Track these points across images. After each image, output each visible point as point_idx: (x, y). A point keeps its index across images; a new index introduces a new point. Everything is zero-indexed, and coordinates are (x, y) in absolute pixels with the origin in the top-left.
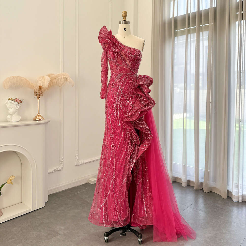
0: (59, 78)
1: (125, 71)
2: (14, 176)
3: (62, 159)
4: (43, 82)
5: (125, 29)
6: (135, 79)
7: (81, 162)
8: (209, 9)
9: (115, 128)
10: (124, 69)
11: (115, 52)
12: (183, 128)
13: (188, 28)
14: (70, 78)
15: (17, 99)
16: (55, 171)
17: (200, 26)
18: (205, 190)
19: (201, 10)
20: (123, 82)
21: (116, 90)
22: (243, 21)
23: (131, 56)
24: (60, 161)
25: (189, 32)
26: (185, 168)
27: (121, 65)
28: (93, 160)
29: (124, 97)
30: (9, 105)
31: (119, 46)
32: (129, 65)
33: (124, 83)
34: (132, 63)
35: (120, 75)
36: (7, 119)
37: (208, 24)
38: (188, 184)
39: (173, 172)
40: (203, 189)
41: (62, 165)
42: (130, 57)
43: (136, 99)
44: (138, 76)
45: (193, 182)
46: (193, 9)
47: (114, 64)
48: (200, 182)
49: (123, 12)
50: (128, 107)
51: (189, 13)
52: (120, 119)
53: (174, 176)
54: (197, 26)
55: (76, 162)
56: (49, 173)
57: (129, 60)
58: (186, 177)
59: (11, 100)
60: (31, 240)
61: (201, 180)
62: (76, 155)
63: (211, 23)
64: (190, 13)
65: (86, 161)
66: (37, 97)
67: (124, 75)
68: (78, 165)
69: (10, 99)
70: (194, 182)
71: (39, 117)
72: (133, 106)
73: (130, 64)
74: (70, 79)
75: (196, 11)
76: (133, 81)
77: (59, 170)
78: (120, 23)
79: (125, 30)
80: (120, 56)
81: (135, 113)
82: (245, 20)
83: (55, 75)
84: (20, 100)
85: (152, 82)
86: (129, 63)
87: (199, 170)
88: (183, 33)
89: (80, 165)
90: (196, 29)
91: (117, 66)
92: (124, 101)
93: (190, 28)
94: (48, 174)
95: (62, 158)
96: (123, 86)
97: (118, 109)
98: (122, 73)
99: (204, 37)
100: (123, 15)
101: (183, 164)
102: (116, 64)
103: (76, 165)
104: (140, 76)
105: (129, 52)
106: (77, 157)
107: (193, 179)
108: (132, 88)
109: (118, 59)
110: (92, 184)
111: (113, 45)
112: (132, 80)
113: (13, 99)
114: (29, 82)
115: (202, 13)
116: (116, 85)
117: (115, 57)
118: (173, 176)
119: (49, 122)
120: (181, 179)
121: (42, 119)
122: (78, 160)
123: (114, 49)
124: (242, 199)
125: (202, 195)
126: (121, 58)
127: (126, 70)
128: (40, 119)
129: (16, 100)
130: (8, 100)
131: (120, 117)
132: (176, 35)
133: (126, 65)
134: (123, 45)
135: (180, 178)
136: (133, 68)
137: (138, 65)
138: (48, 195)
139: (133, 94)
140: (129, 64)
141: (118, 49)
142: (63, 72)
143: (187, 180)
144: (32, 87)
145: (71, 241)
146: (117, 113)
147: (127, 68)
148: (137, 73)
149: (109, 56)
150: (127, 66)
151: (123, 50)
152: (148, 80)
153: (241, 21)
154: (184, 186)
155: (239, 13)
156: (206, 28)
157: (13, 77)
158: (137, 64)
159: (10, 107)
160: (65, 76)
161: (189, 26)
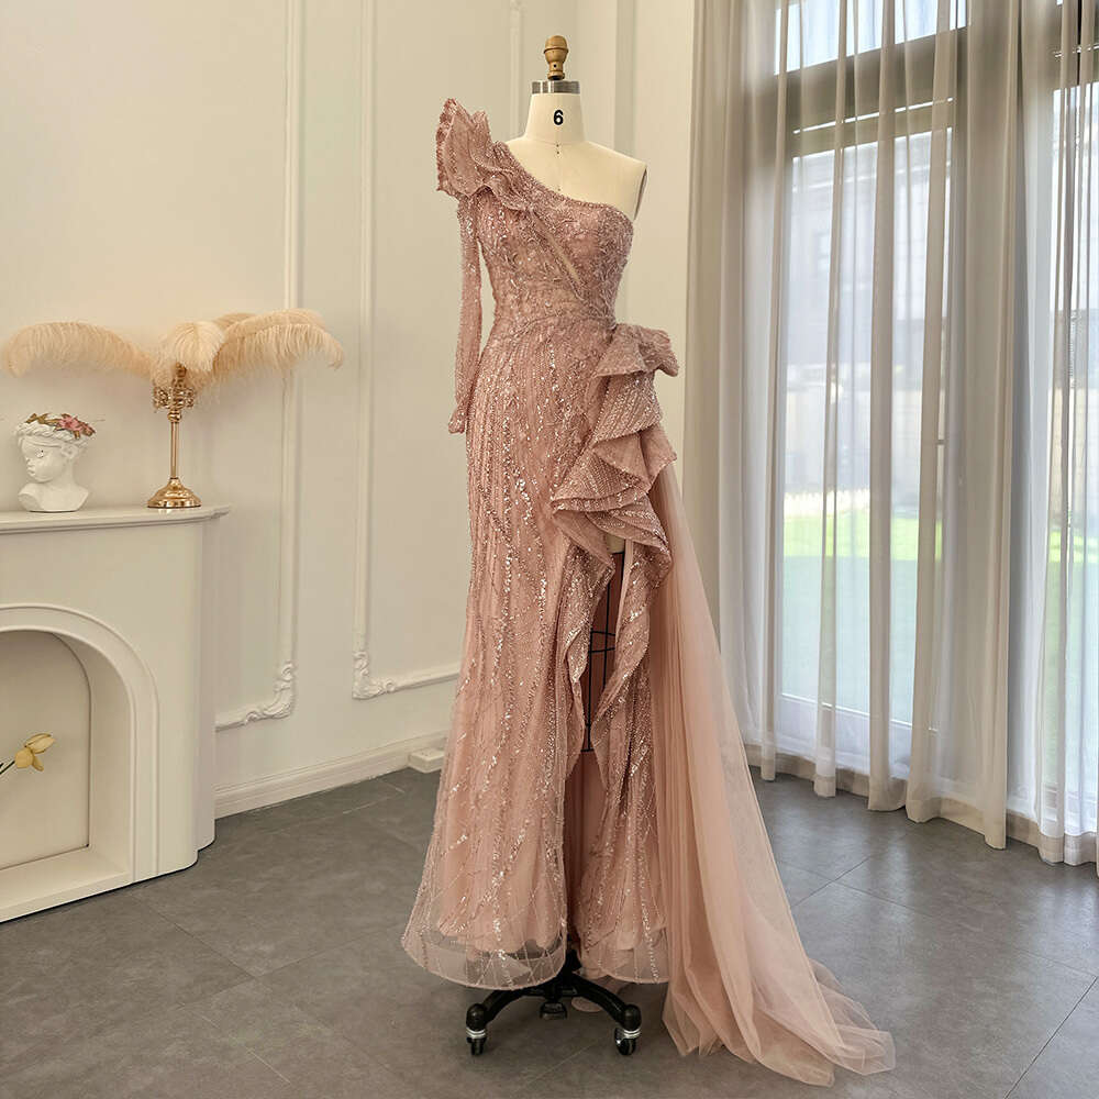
0: (273, 331)
2: (49, 736)
3: (291, 671)
4: (189, 350)
5: (558, 114)
7: (379, 683)
8: (934, 36)
12: (821, 554)
13: (848, 121)
14: (322, 331)
15: (68, 420)
16: (252, 720)
17: (897, 110)
18: (915, 813)
19: (903, 41)
22: (1078, 88)
24: (279, 679)
25: (849, 136)
26: (828, 717)
28: (433, 676)
30: (28, 444)
36: (20, 499)
37: (931, 103)
38: (841, 787)
39: (779, 735)
40: (904, 807)
41: (287, 696)
45: (864, 779)
46: (866, 39)
48: (894, 778)
49: (550, 42)
51: (848, 55)
53: (782, 749)
54: (883, 113)
55: (356, 684)
56: (220, 729)
58: (834, 757)
59: (42, 420)
60: (112, 1002)
61: (898, 771)
62: (357, 655)
63: (942, 99)
64: (853, 57)
65: (401, 683)
66: (164, 411)
68: (367, 698)
69: (34, 417)
70: (867, 777)
71: (176, 495)
74: (326, 336)
75: (878, 45)
77: (272, 717)
78: (535, 89)
79: (559, 120)
82: (1088, 86)
83: (253, 319)
84: (81, 424)
87: (891, 726)
88: (822, 142)
89: (375, 696)
90: (877, 125)
93: (853, 119)
94: (217, 731)
95: (290, 665)
99: (915, 169)
100: (552, 54)
101: (820, 702)
103: (355, 696)
106: (360, 662)
107: (862, 765)
110: (424, 771)
113: (50, 418)
114: (129, 347)
115: (903, 54)
118: (779, 751)
119: (224, 514)
120: (811, 765)
121: (188, 504)
122: (364, 675)
124: (1082, 855)
125: (898, 834)
128: (179, 501)
129: (63, 424)
130: (28, 422)
132: (793, 148)
135: (808, 759)
138: (216, 820)
143: (837, 770)
144: (141, 369)
145: (301, 1005)
153: (1073, 89)
154: (826, 795)
155: (1062, 54)
156: (922, 121)
157: (51, 325)
159: (34, 453)
160: (298, 325)
161: (849, 112)
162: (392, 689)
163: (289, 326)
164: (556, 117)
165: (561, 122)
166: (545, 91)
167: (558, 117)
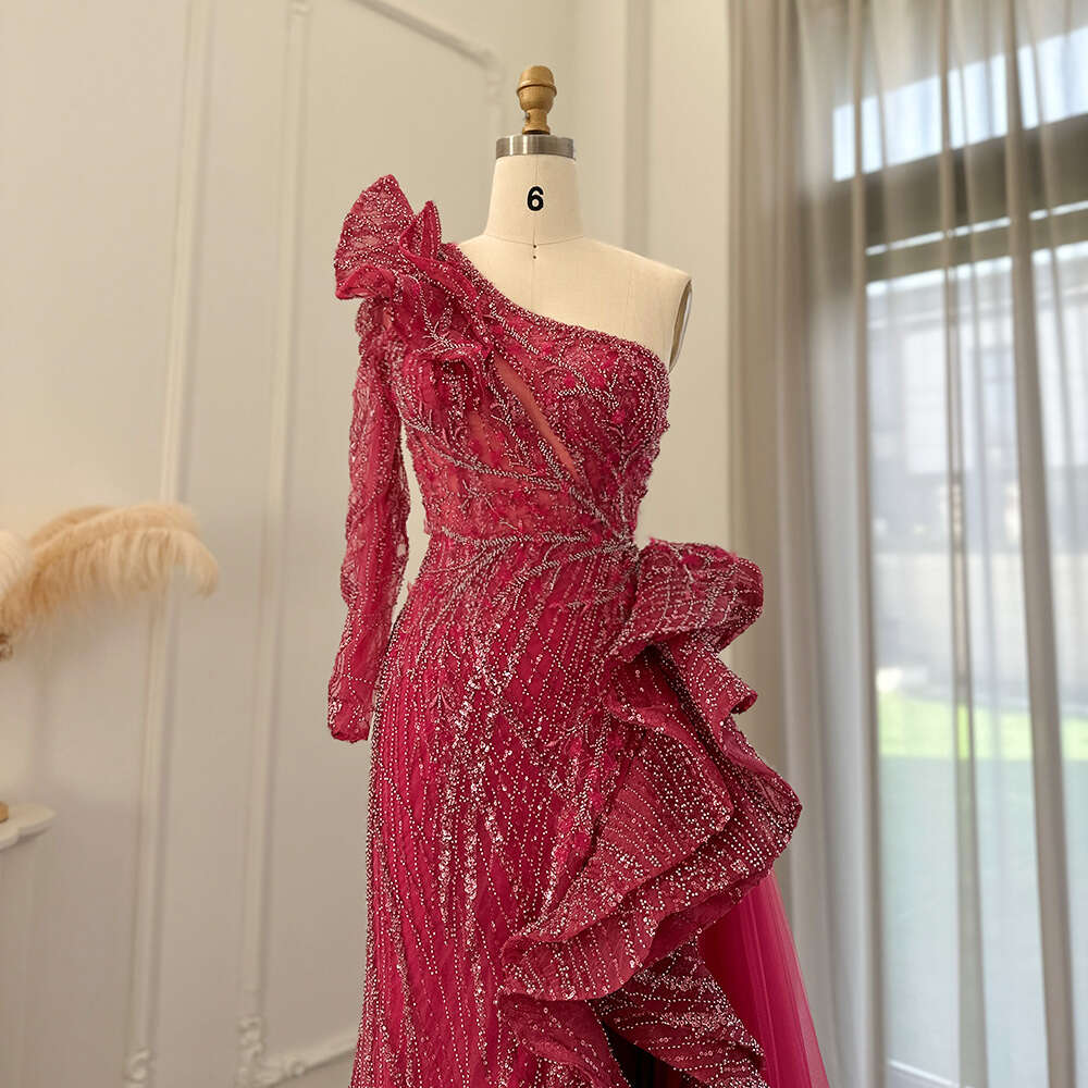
1: (534, 520)
3: (143, 1062)
5: (536, 193)
6: (618, 581)
9: (439, 1017)
10: (520, 498)
11: (453, 365)
20: (511, 614)
21: (451, 677)
23: (577, 397)
24: (126, 1077)
25: (962, 252)
27: (496, 466)
29: (515, 743)
31: (487, 320)
32: (563, 469)
33: (519, 624)
34: (586, 452)
35: (489, 550)
42: (574, 406)
43: (626, 766)
44: (641, 548)
47: (441, 459)
49: (526, 75)
50: (553, 833)
51: (954, 147)
52: (480, 945)
54: (1016, 219)
55: (241, 1071)
57: (562, 426)
62: (245, 1023)
64: (962, 149)
65: (312, 1059)
67: (520, 554)
72: (597, 831)
73: (572, 462)
76: (597, 600)
78: (502, 150)
79: (535, 203)
80: (492, 397)
81: (611, 921)
85: (752, 600)
86: (564, 455)
90: (1008, 238)
91: (461, 473)
92: (521, 779)
95: (144, 1055)
96: (509, 646)
97: (462, 850)
98: (506, 536)
99: (1068, 292)
100: (527, 95)
102: (456, 457)
104: (659, 551)
105: (570, 363)
108: (588, 665)
109: (475, 420)
111: (435, 310)
112: (589, 595)
116: (454, 635)
117: (444, 402)
122: (256, 1053)
123: (444, 344)
126: (496, 411)
127: (537, 506)
131: (482, 922)
133: (541, 465)
134: (515, 313)
136: (596, 494)
137: (640, 468)
139: (597, 719)
140: (568, 462)
141: (479, 339)
142: (182, 496)
146: (457, 888)
147: (552, 492)
148: (632, 526)
149: (402, 392)
150: (545, 477)
151: (519, 348)
152: (728, 587)
158: (636, 460)
160: (153, 530)
161: (961, 217)
162: (300, 1070)
163: (140, 533)
164: (531, 198)
165: (541, 205)
166: (518, 151)
167: (535, 199)
